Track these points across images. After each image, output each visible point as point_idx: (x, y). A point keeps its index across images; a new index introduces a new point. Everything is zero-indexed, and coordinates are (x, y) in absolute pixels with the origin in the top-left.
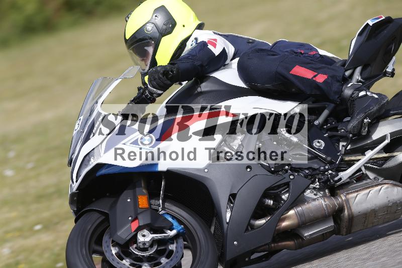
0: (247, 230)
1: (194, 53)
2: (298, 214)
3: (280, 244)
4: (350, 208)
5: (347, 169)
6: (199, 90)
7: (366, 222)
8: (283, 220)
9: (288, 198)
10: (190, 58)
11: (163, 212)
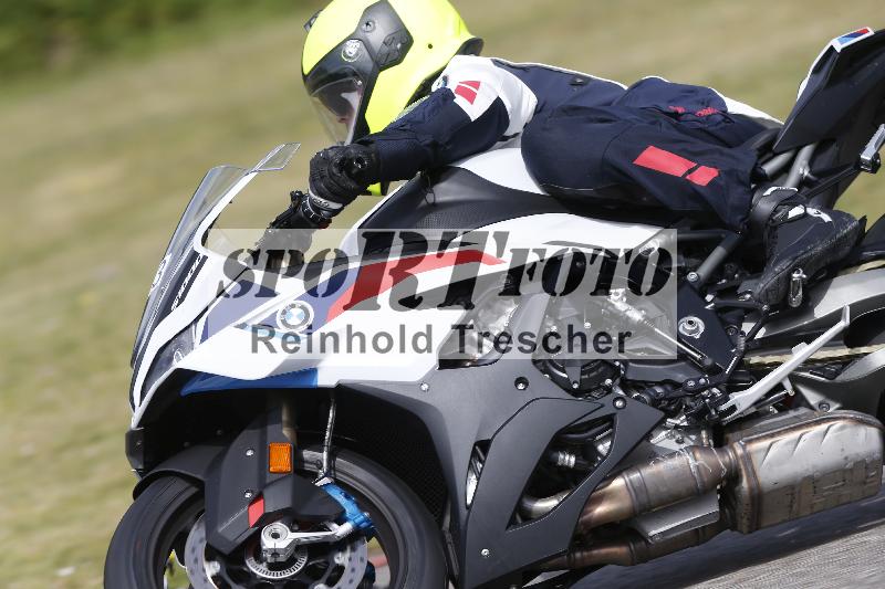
0: (512, 522)
1: (419, 118)
2: (630, 487)
3: (595, 552)
4: (753, 474)
5: (751, 386)
6: (430, 198)
7: (795, 506)
8: (599, 500)
9: (609, 451)
10: (408, 127)
11: (326, 480)
